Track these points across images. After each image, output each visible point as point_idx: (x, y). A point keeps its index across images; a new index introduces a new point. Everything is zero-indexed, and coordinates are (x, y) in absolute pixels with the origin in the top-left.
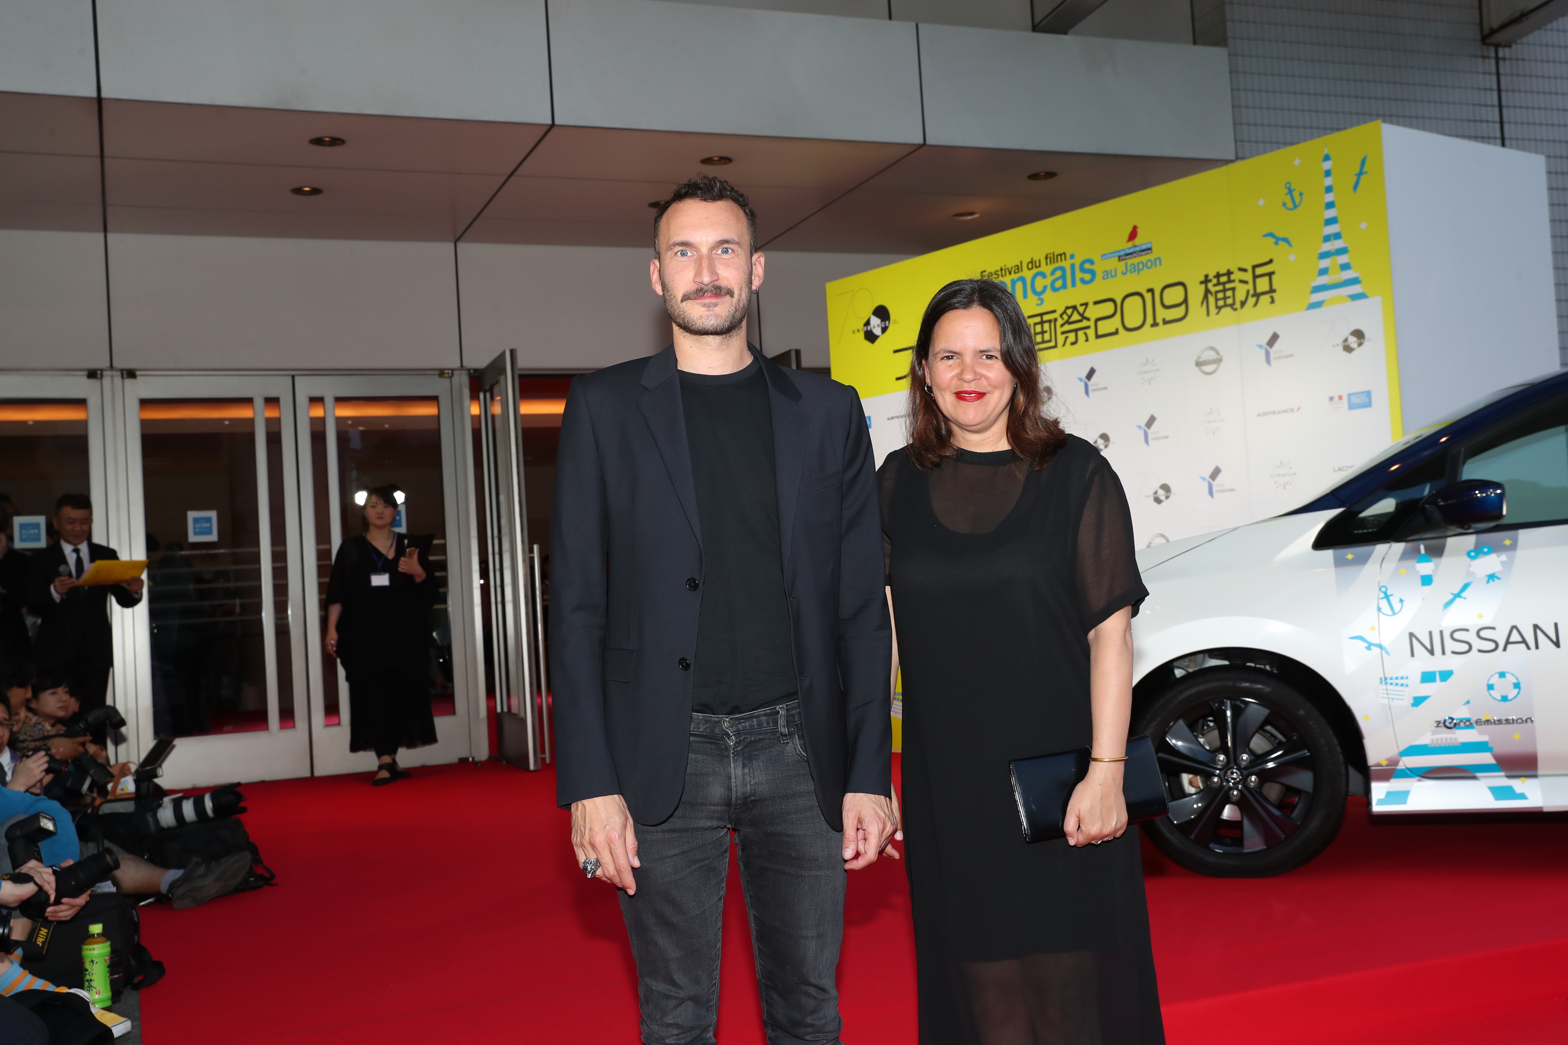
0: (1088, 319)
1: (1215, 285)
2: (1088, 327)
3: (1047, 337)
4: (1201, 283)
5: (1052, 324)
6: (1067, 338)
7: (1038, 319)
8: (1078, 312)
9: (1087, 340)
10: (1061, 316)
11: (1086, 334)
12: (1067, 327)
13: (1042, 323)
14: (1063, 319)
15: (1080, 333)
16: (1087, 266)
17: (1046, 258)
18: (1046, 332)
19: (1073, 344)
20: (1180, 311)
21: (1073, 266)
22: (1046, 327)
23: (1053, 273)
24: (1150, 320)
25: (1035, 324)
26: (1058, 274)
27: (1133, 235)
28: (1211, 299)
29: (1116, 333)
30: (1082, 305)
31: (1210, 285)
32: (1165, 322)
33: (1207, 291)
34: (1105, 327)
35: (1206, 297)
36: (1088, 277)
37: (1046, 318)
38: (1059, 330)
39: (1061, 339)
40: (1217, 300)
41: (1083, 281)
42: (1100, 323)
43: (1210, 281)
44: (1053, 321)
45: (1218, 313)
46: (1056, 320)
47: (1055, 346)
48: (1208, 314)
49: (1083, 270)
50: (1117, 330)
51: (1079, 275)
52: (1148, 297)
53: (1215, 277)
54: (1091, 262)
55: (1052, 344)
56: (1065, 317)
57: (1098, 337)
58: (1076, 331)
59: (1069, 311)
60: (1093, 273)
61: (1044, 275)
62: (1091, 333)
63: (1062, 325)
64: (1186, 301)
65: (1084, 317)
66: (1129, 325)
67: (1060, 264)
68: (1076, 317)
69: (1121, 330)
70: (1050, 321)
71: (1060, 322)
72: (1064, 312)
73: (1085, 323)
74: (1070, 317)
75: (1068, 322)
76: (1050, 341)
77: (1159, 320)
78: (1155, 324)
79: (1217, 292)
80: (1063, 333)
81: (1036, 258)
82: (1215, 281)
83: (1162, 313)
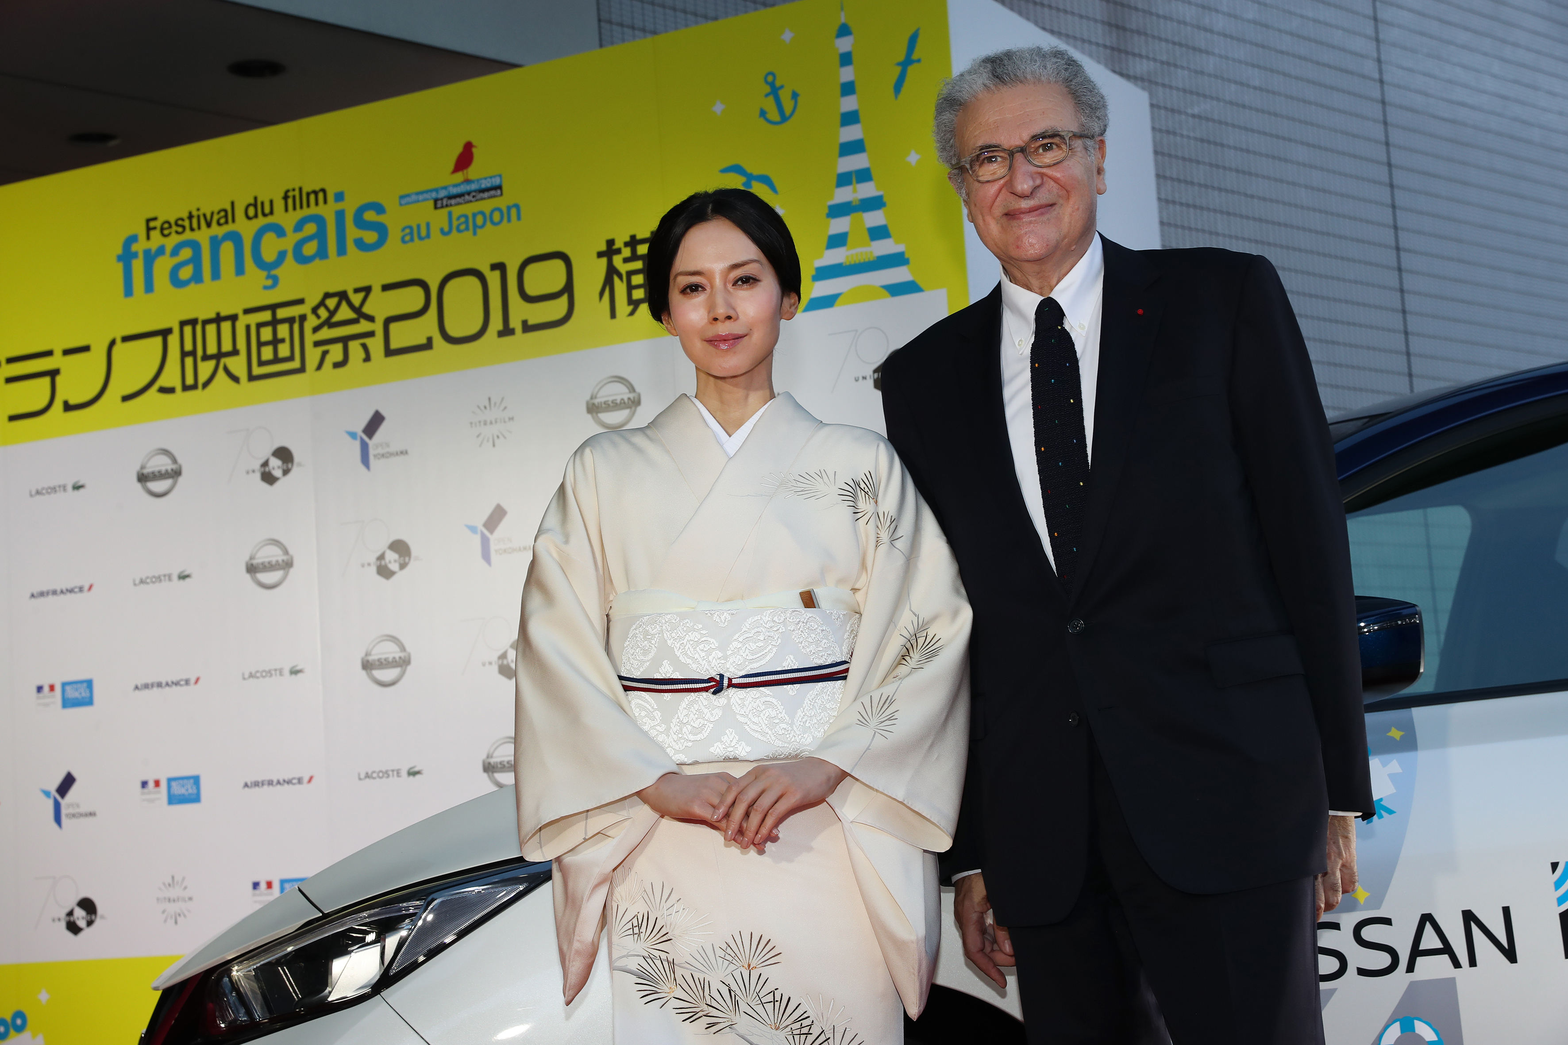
0: (371, 319)
1: (626, 260)
2: (371, 334)
3: (284, 350)
4: (600, 255)
5: (296, 327)
6: (325, 353)
7: (266, 316)
8: (351, 305)
9: (367, 359)
10: (315, 310)
11: (365, 347)
12: (326, 333)
13: (274, 323)
14: (318, 317)
15: (355, 347)
16: (370, 216)
17: (286, 198)
18: (283, 341)
19: (337, 365)
20: (557, 308)
21: (340, 216)
22: (283, 331)
23: (299, 227)
24: (496, 323)
25: (259, 326)
26: (311, 229)
27: (465, 160)
28: (620, 287)
29: (428, 345)
30: (357, 291)
31: (617, 260)
32: (527, 328)
33: (612, 271)
34: (401, 336)
35: (608, 282)
36: (370, 237)
37: (282, 313)
38: (310, 338)
39: (313, 355)
40: (630, 288)
41: (360, 244)
42: (393, 327)
43: (618, 251)
44: (297, 320)
45: (632, 313)
46: (303, 318)
47: (302, 369)
48: (613, 315)
49: (360, 223)
50: (430, 340)
51: (352, 232)
52: (493, 279)
53: (626, 244)
54: (379, 208)
55: (296, 364)
56: (323, 313)
57: (389, 352)
58: (345, 340)
59: (331, 303)
60: (382, 230)
61: (280, 232)
62: (376, 345)
63: (316, 330)
64: (568, 288)
65: (360, 315)
66: (453, 331)
67: (313, 210)
68: (344, 313)
69: (438, 340)
70: (290, 321)
71: (312, 322)
72: (322, 303)
73: (364, 326)
74: (332, 313)
75: (329, 323)
76: (291, 358)
77: (515, 323)
78: (506, 331)
79: (630, 274)
80: (317, 344)
81: (264, 197)
82: (627, 252)
83: (520, 311)
